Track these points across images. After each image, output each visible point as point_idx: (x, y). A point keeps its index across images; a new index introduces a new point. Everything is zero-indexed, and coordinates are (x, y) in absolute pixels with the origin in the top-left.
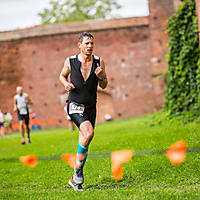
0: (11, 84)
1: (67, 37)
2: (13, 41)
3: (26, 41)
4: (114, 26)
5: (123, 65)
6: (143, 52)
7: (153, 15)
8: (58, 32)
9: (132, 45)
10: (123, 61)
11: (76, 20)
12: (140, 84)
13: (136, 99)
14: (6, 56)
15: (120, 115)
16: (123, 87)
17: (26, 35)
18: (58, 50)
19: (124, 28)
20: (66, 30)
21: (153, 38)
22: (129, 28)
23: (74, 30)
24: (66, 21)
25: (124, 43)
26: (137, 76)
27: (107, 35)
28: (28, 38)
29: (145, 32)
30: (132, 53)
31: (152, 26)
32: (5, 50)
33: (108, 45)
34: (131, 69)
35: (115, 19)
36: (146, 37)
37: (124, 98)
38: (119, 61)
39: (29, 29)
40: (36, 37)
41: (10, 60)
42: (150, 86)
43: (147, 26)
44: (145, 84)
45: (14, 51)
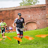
0: (12, 20)
1: (26, 9)
2: (13, 10)
3: (16, 10)
4: (37, 6)
5: (39, 16)
6: (44, 13)
7: (47, 4)
8: (24, 8)
9: (41, 11)
10: (39, 15)
11: (28, 5)
12: (43, 21)
13: (42, 24)
14: (11, 13)
15: (38, 28)
16: (39, 21)
17: (16, 9)
18: (24, 12)
19: (39, 7)
20: (26, 7)
21: (47, 9)
22: (41, 7)
23: (28, 7)
24: (26, 5)
25: (40, 11)
26: (43, 19)
27: (35, 9)
28: (17, 9)
29: (45, 8)
30: (42, 13)
31: (47, 7)
32: (11, 12)
33: (36, 11)
34: (41, 17)
35: (38, 5)
36: (45, 9)
37: (39, 24)
38: (38, 15)
39: (17, 7)
40: (19, 9)
41: (12, 14)
42: (46, 21)
43: (45, 7)
44: (45, 21)
45: (13, 12)
